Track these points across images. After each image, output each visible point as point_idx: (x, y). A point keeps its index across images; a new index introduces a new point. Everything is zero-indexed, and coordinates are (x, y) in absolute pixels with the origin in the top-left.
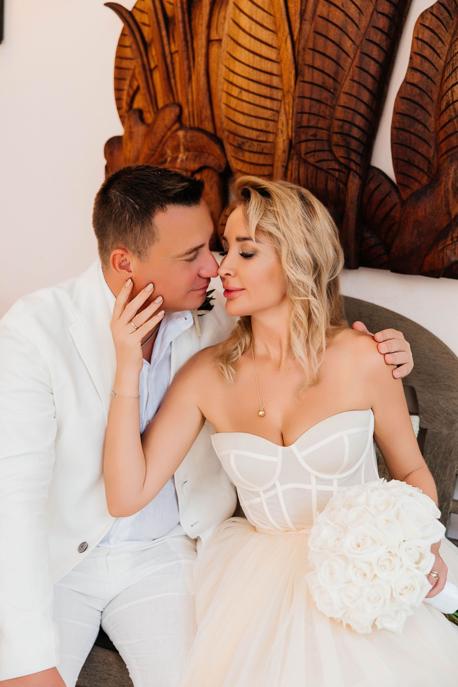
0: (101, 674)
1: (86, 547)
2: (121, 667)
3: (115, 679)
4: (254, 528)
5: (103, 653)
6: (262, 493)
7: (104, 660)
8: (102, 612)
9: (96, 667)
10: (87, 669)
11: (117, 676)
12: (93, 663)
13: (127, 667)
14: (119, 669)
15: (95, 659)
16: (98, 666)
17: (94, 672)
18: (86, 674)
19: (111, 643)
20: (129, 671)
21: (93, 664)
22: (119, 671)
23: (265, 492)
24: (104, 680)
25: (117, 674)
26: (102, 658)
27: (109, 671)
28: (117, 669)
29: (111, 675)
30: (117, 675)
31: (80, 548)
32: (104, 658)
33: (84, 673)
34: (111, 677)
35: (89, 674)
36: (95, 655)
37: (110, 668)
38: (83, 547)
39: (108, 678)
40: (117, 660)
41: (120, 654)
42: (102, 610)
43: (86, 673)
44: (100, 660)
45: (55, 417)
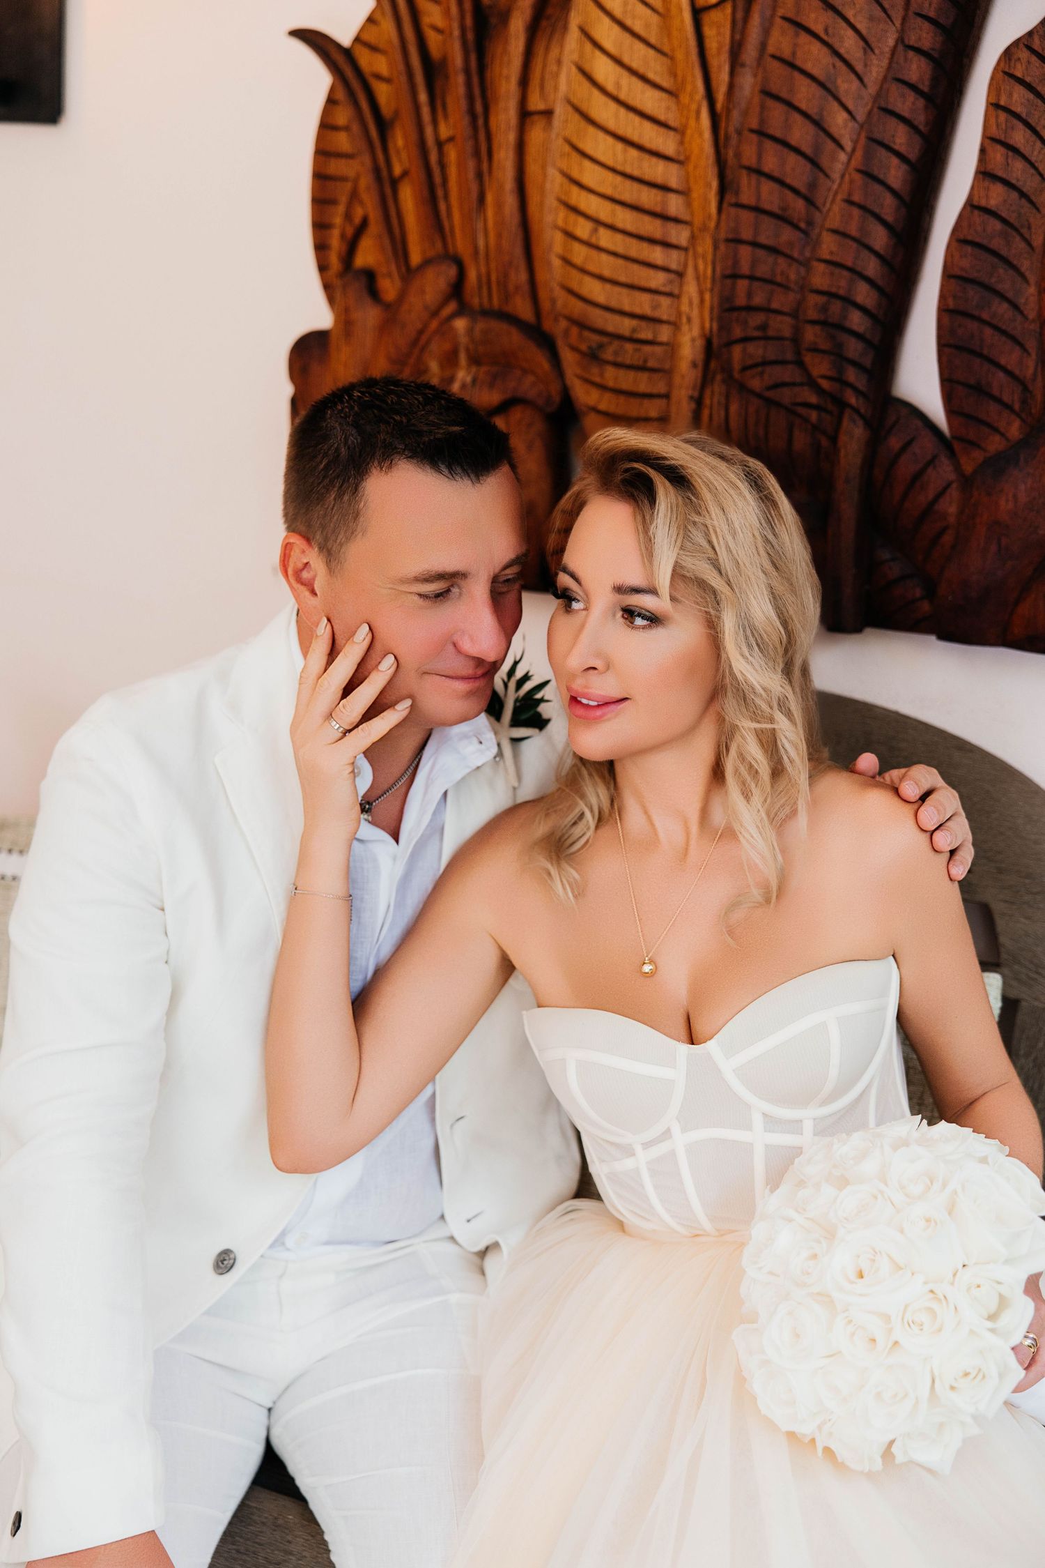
0: (269, 1551)
1: (232, 1261)
2: (312, 1536)
3: (300, 1562)
4: (621, 1226)
5: (272, 1504)
6: (638, 1149)
7: (276, 1518)
8: (270, 1410)
9: (257, 1535)
10: (237, 1538)
11: (305, 1557)
12: (252, 1525)
13: (326, 1537)
14: (308, 1540)
15: (255, 1518)
16: (261, 1532)
17: (253, 1547)
18: (234, 1549)
19: (291, 1480)
20: (331, 1547)
21: (249, 1527)
22: (309, 1544)
23: (647, 1145)
24: (276, 1564)
25: (305, 1550)
26: (271, 1515)
27: (286, 1543)
28: (304, 1539)
29: (291, 1553)
30: (304, 1554)
31: (217, 1263)
32: (276, 1515)
33: (231, 1547)
34: (291, 1557)
35: (242, 1549)
36: (256, 1508)
37: (289, 1538)
38: (225, 1262)
39: (285, 1561)
40: (304, 1520)
41: (312, 1506)
42: (270, 1405)
43: (234, 1547)
44: (266, 1518)
45: (166, 962)
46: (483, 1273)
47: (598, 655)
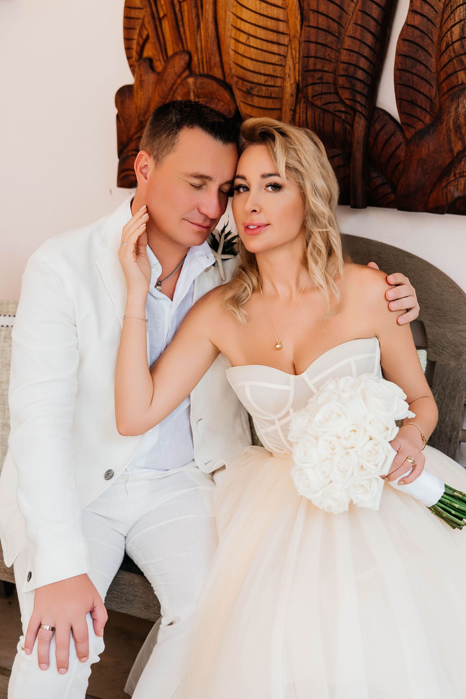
0: (127, 596)
1: (112, 474)
2: (145, 588)
3: (141, 600)
4: (271, 454)
5: (128, 576)
6: (277, 421)
7: (130, 582)
8: (125, 537)
9: (122, 590)
10: (114, 592)
11: (143, 597)
12: (119, 586)
14: (144, 590)
15: (121, 582)
16: (124, 588)
17: (121, 595)
18: (112, 597)
21: (119, 587)
22: (144, 592)
23: (279, 419)
24: (130, 601)
25: (142, 594)
26: (128, 581)
27: (134, 592)
28: (142, 589)
29: (137, 596)
30: (142, 596)
31: (106, 475)
32: (130, 581)
33: (111, 596)
34: (137, 598)
35: (116, 596)
36: (121, 578)
37: (136, 590)
38: (109, 475)
39: (134, 600)
40: (142, 582)
41: (145, 575)
42: (126, 535)
43: (113, 596)
44: (126, 582)
45: (77, 349)
46: (213, 481)
47: (257, 205)
